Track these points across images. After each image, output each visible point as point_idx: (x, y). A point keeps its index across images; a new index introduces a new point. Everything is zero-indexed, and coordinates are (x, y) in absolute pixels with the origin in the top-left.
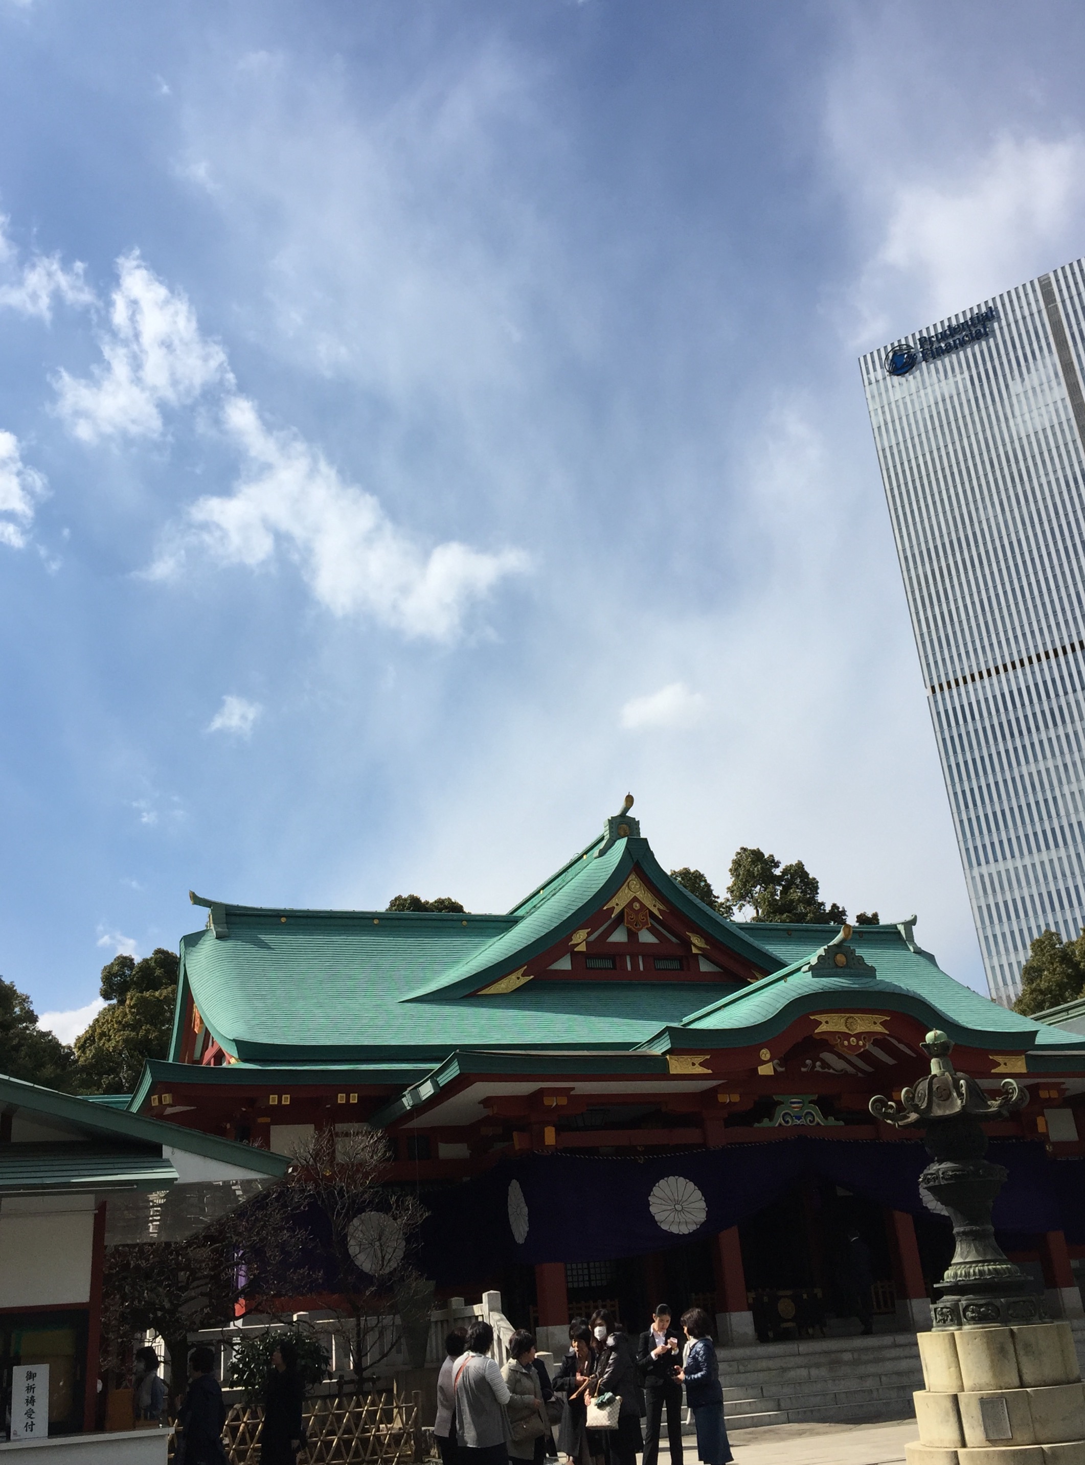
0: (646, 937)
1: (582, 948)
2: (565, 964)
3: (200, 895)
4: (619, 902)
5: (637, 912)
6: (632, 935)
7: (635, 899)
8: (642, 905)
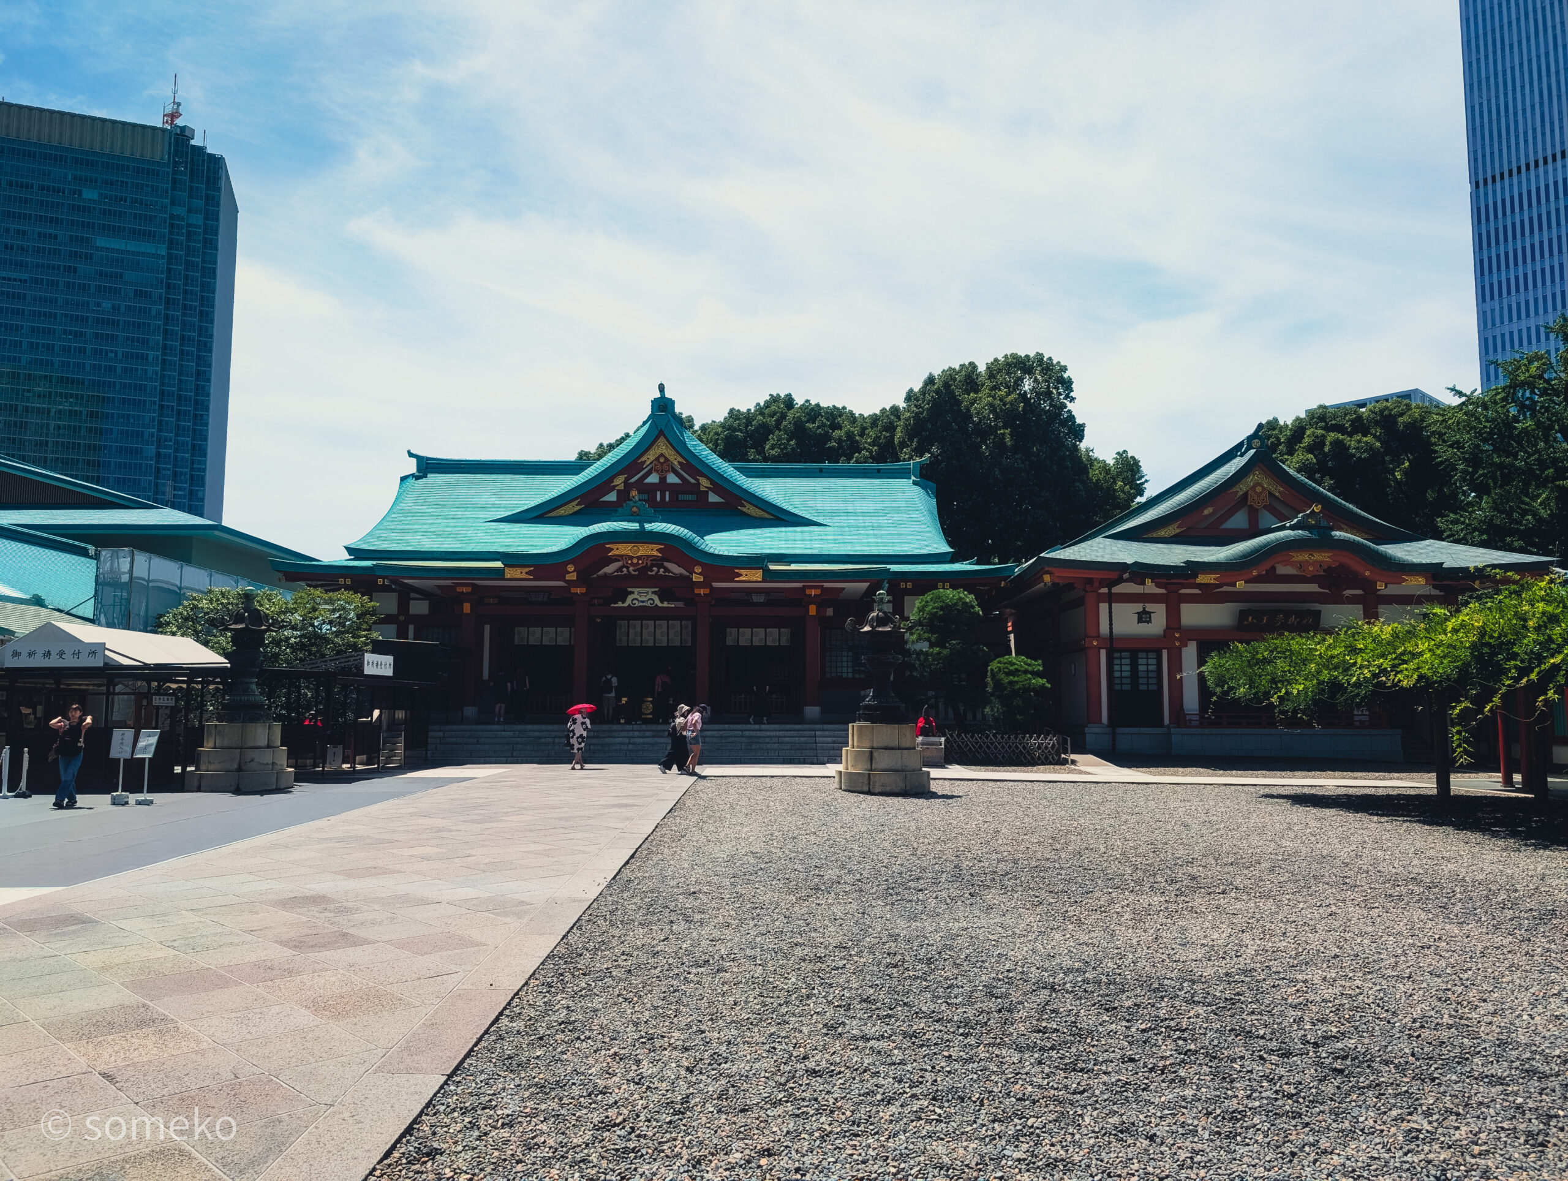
0: (672, 479)
1: (621, 487)
2: (612, 497)
3: (412, 452)
4: (650, 457)
5: (662, 464)
6: (663, 479)
7: (662, 455)
8: (667, 460)
